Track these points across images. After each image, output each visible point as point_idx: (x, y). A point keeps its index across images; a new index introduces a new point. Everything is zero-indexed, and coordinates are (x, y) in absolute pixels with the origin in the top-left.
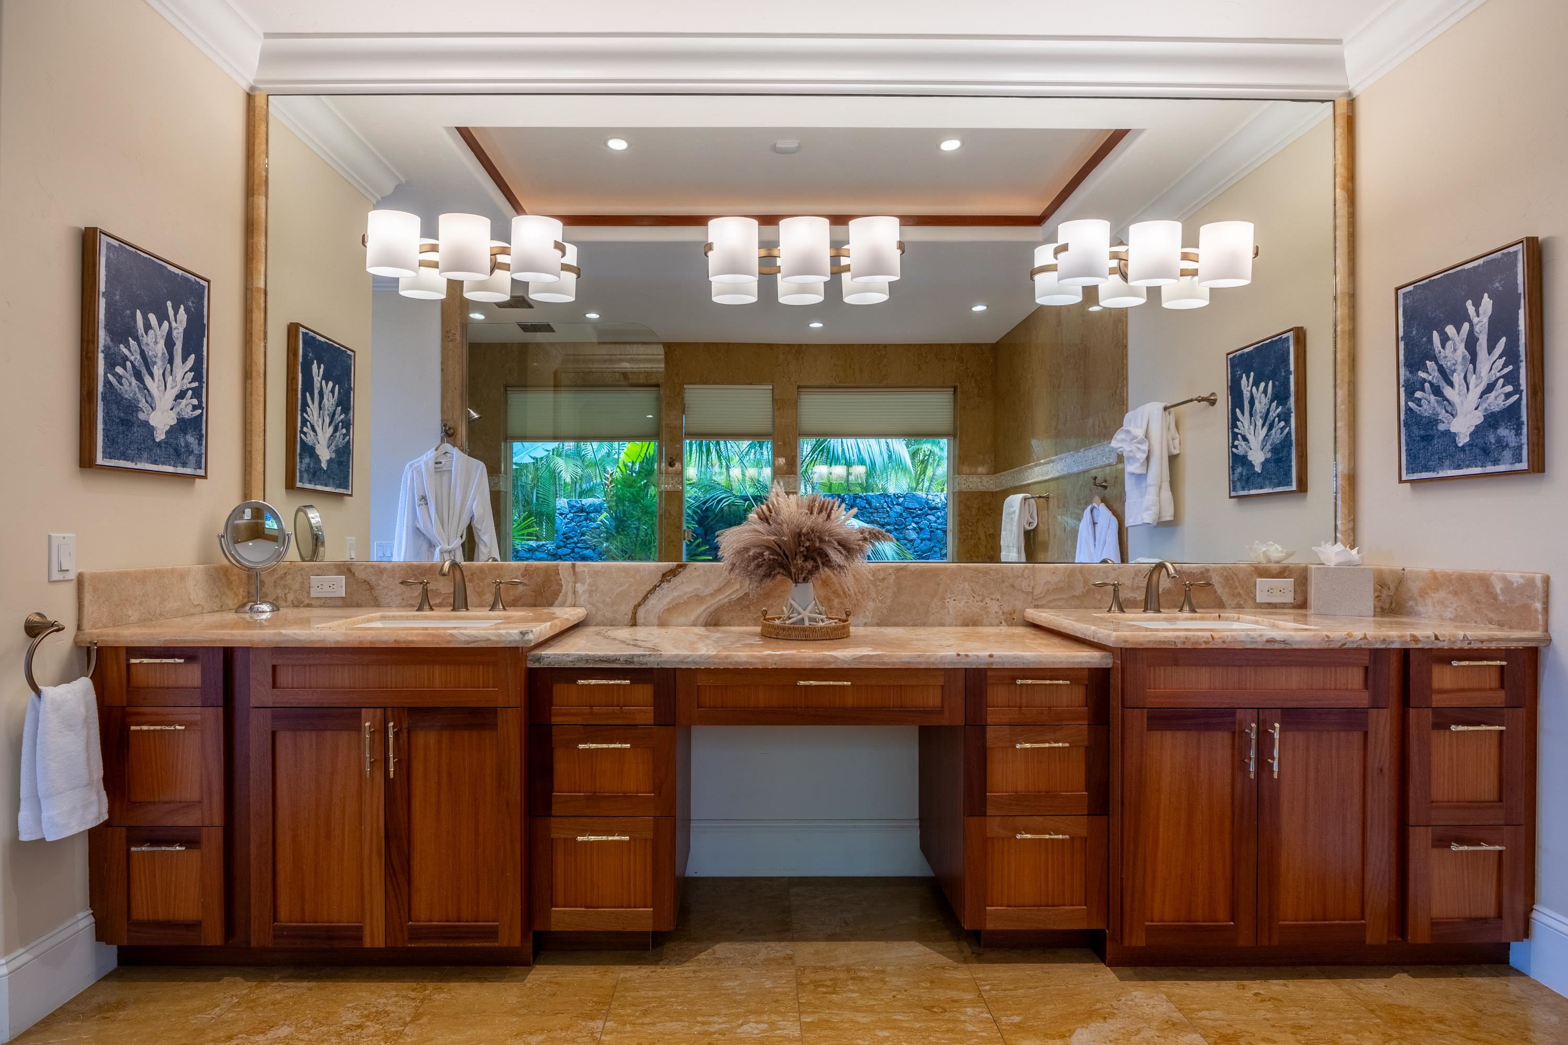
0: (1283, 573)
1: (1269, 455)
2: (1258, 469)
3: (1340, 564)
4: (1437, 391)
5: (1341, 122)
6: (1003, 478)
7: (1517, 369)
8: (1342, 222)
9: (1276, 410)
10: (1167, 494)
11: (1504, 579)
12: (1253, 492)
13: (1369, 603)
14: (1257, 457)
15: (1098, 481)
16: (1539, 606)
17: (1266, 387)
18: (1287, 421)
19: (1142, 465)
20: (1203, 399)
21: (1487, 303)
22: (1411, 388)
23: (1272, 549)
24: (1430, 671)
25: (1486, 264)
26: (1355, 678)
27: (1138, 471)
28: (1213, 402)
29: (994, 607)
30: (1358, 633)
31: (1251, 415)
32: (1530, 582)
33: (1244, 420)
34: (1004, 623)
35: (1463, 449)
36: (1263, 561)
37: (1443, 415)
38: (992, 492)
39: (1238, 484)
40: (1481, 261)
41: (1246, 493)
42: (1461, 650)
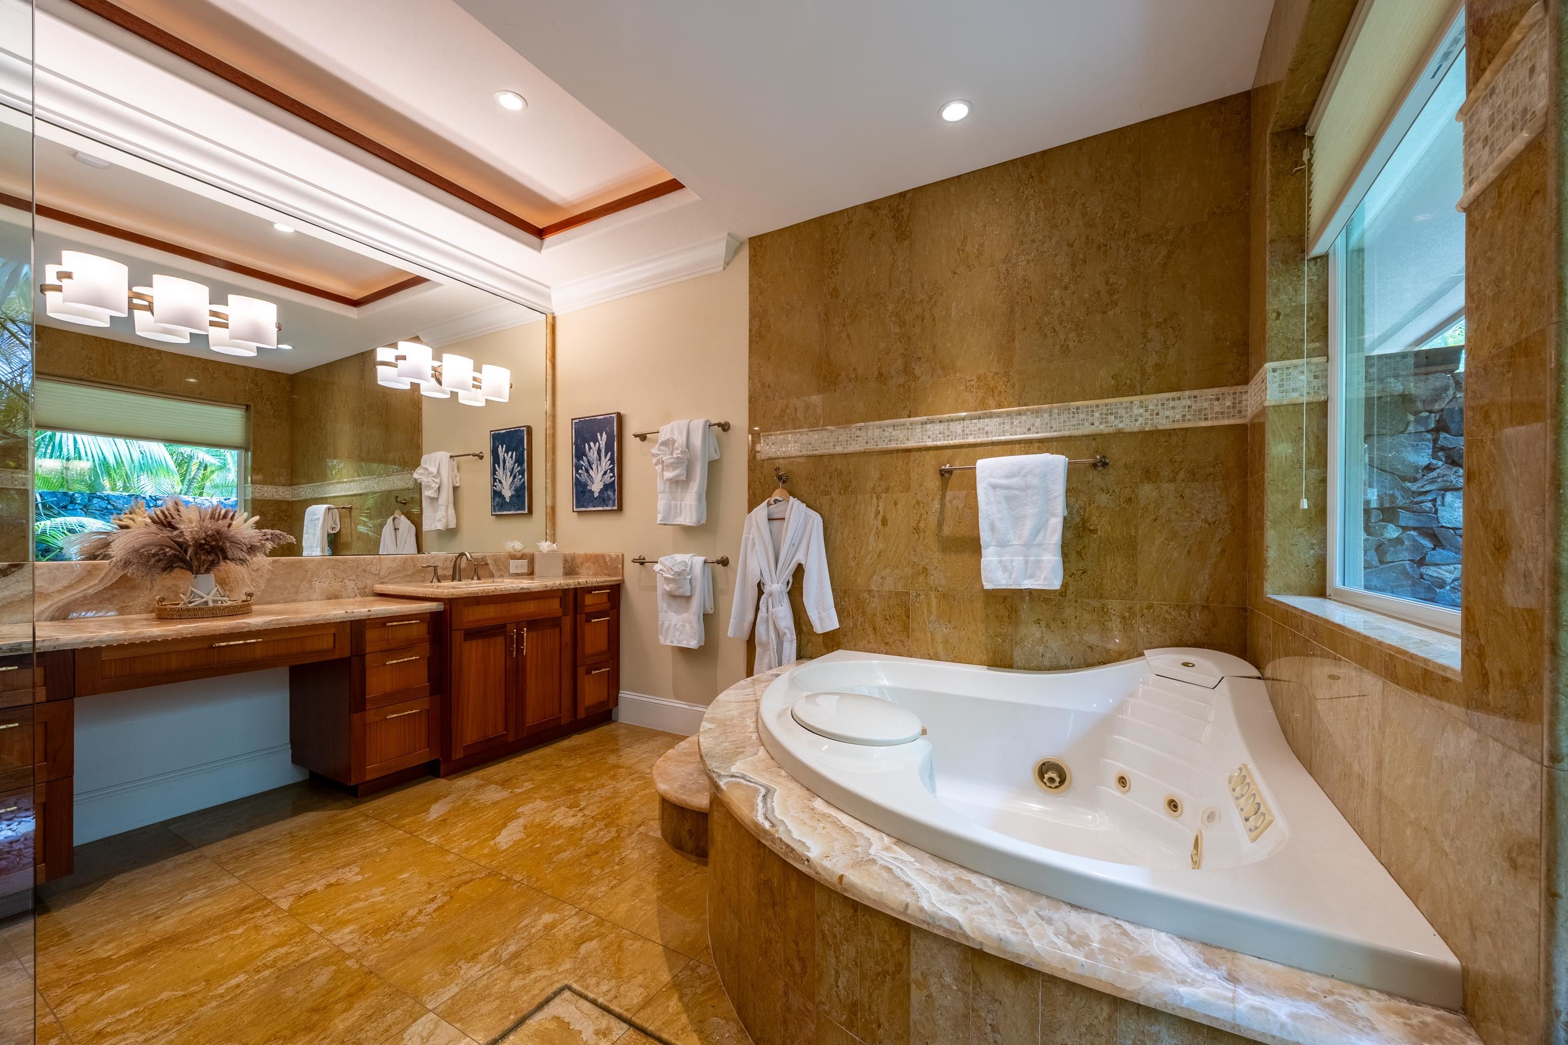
0: (522, 557)
1: (514, 493)
2: (508, 500)
3: (549, 551)
4: (587, 471)
5: (549, 327)
6: (300, 490)
7: (614, 466)
8: (550, 378)
9: (517, 469)
10: (451, 511)
11: (610, 556)
12: (505, 513)
13: (561, 570)
14: (507, 493)
15: (399, 499)
16: (620, 566)
17: (512, 454)
18: (523, 476)
19: (435, 491)
20: (474, 455)
21: (604, 435)
22: (578, 467)
23: (516, 544)
24: (584, 597)
25: (604, 419)
26: (555, 604)
27: (433, 496)
28: (481, 458)
29: (351, 585)
30: (558, 583)
31: (504, 469)
32: (618, 556)
33: (500, 471)
34: (358, 595)
35: (596, 498)
36: (512, 550)
37: (589, 483)
38: (288, 501)
39: (497, 508)
40: (602, 417)
41: (501, 513)
42: (595, 586)
